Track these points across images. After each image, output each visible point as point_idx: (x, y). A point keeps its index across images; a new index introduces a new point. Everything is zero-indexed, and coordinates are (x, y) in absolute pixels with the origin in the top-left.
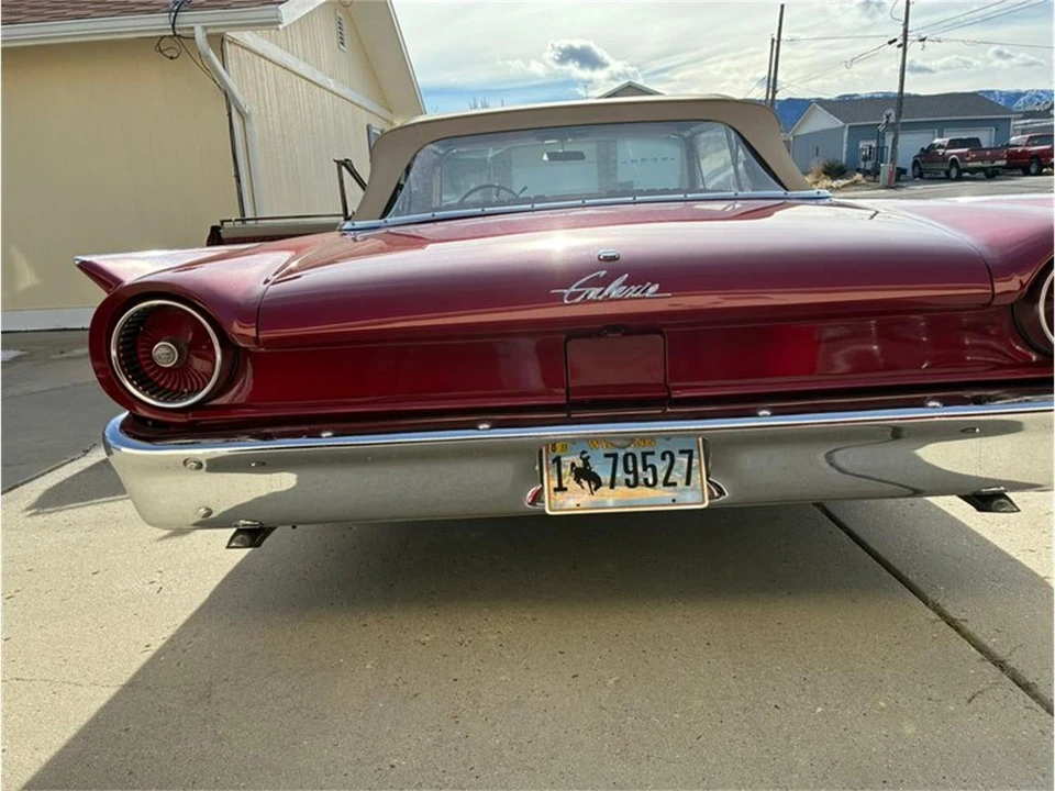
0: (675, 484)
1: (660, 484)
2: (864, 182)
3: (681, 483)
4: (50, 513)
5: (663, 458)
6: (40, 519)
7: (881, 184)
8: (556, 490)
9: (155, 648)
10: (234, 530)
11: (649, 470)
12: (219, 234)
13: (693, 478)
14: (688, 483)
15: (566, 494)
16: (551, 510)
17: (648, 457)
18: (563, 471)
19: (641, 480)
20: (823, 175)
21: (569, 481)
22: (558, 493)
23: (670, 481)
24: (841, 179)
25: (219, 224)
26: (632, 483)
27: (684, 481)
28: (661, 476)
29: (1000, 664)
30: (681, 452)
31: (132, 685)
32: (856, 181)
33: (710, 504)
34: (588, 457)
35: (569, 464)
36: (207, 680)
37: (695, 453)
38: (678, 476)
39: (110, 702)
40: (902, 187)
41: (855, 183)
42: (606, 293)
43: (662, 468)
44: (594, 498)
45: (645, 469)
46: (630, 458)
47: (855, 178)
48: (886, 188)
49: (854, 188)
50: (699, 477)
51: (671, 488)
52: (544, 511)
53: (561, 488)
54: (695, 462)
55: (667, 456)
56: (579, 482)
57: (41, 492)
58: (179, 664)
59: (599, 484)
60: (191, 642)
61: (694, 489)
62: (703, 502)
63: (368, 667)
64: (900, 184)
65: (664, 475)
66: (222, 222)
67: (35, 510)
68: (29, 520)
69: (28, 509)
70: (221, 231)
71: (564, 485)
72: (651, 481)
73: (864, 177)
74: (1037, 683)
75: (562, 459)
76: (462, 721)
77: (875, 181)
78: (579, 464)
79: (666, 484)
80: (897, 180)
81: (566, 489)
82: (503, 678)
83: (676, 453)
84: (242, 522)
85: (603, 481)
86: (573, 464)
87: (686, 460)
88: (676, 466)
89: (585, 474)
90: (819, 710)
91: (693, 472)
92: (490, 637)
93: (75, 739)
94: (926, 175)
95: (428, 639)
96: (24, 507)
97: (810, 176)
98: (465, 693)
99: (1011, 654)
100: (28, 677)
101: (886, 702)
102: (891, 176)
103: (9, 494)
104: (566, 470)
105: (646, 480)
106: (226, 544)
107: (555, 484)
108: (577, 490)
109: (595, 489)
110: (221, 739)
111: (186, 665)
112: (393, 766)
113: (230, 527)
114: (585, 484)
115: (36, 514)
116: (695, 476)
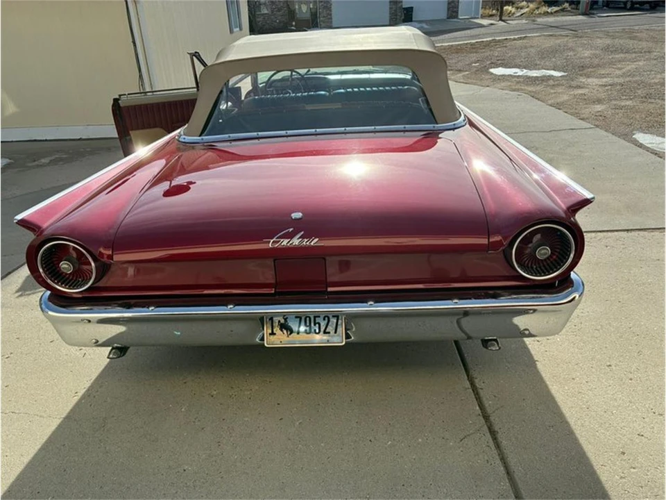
0: (329, 333)
1: (322, 333)
2: (569, 9)
3: (332, 333)
4: (29, 294)
5: (324, 319)
6: (23, 299)
7: (580, 11)
8: (270, 334)
9: (80, 394)
10: (110, 348)
11: (317, 325)
12: (119, 104)
13: (338, 330)
14: (336, 332)
15: (275, 337)
16: (267, 344)
17: (317, 319)
18: (274, 325)
19: (313, 330)
20: (543, 3)
21: (277, 330)
22: (272, 336)
23: (327, 331)
24: (555, 6)
25: (118, 97)
26: (308, 331)
27: (334, 331)
28: (322, 330)
29: (486, 417)
30: (333, 316)
31: (68, 418)
32: (564, 8)
33: (346, 343)
34: (287, 318)
35: (277, 321)
36: (104, 415)
37: (340, 317)
38: (331, 329)
39: (57, 428)
40: (593, 14)
41: (563, 10)
42: (291, 242)
43: (323, 324)
44: (288, 339)
45: (315, 325)
46: (308, 319)
47: (564, 6)
48: (583, 14)
49: (562, 13)
50: (341, 330)
51: (327, 335)
52: (264, 345)
53: (272, 334)
54: (340, 322)
55: (326, 318)
56: (282, 331)
57: (24, 279)
58: (91, 405)
59: (292, 332)
60: (98, 391)
61: (339, 335)
62: (342, 342)
63: (183, 410)
64: (593, 12)
65: (324, 328)
66: (120, 96)
67: (20, 293)
68: (17, 300)
69: (17, 292)
70: (120, 102)
71: (275, 332)
72: (317, 331)
73: (570, 5)
74: (499, 431)
75: (274, 319)
76: (222, 445)
77: (577, 9)
78: (283, 321)
79: (325, 332)
80: (592, 8)
81: (275, 334)
82: (246, 419)
83: (331, 317)
84: (116, 345)
85: (294, 330)
86: (279, 321)
87: (335, 321)
88: (330, 323)
89: (284, 327)
90: (390, 442)
91: (339, 327)
92: (246, 393)
93: (40, 450)
94: (611, 5)
95: (215, 393)
96: (15, 290)
97: (534, 3)
98: (226, 428)
99: (494, 412)
100: (17, 412)
101: (422, 439)
102: (587, 7)
103: (6, 280)
104: (276, 324)
105: (315, 330)
106: (107, 355)
107: (270, 331)
108: (281, 335)
109: (290, 334)
110: (107, 452)
111: (94, 406)
112: (185, 470)
113: (109, 346)
114: (285, 332)
115: (21, 296)
116: (339, 329)
